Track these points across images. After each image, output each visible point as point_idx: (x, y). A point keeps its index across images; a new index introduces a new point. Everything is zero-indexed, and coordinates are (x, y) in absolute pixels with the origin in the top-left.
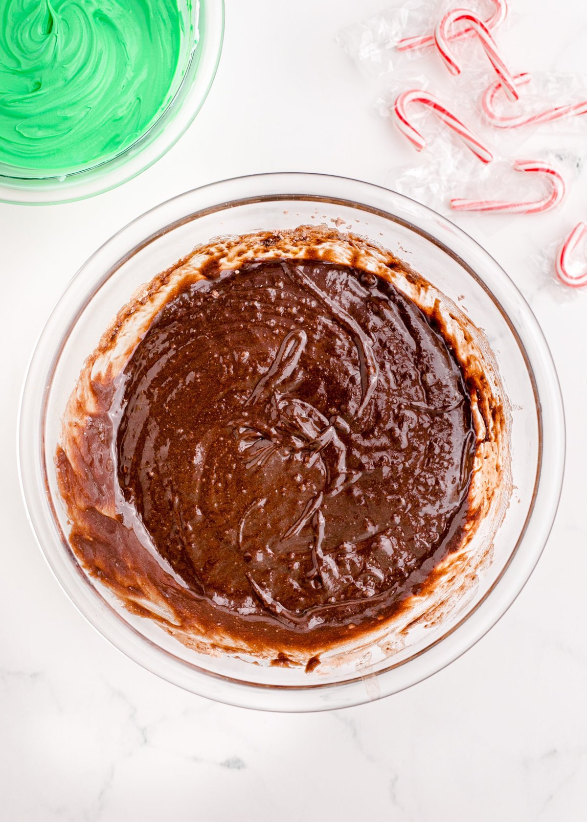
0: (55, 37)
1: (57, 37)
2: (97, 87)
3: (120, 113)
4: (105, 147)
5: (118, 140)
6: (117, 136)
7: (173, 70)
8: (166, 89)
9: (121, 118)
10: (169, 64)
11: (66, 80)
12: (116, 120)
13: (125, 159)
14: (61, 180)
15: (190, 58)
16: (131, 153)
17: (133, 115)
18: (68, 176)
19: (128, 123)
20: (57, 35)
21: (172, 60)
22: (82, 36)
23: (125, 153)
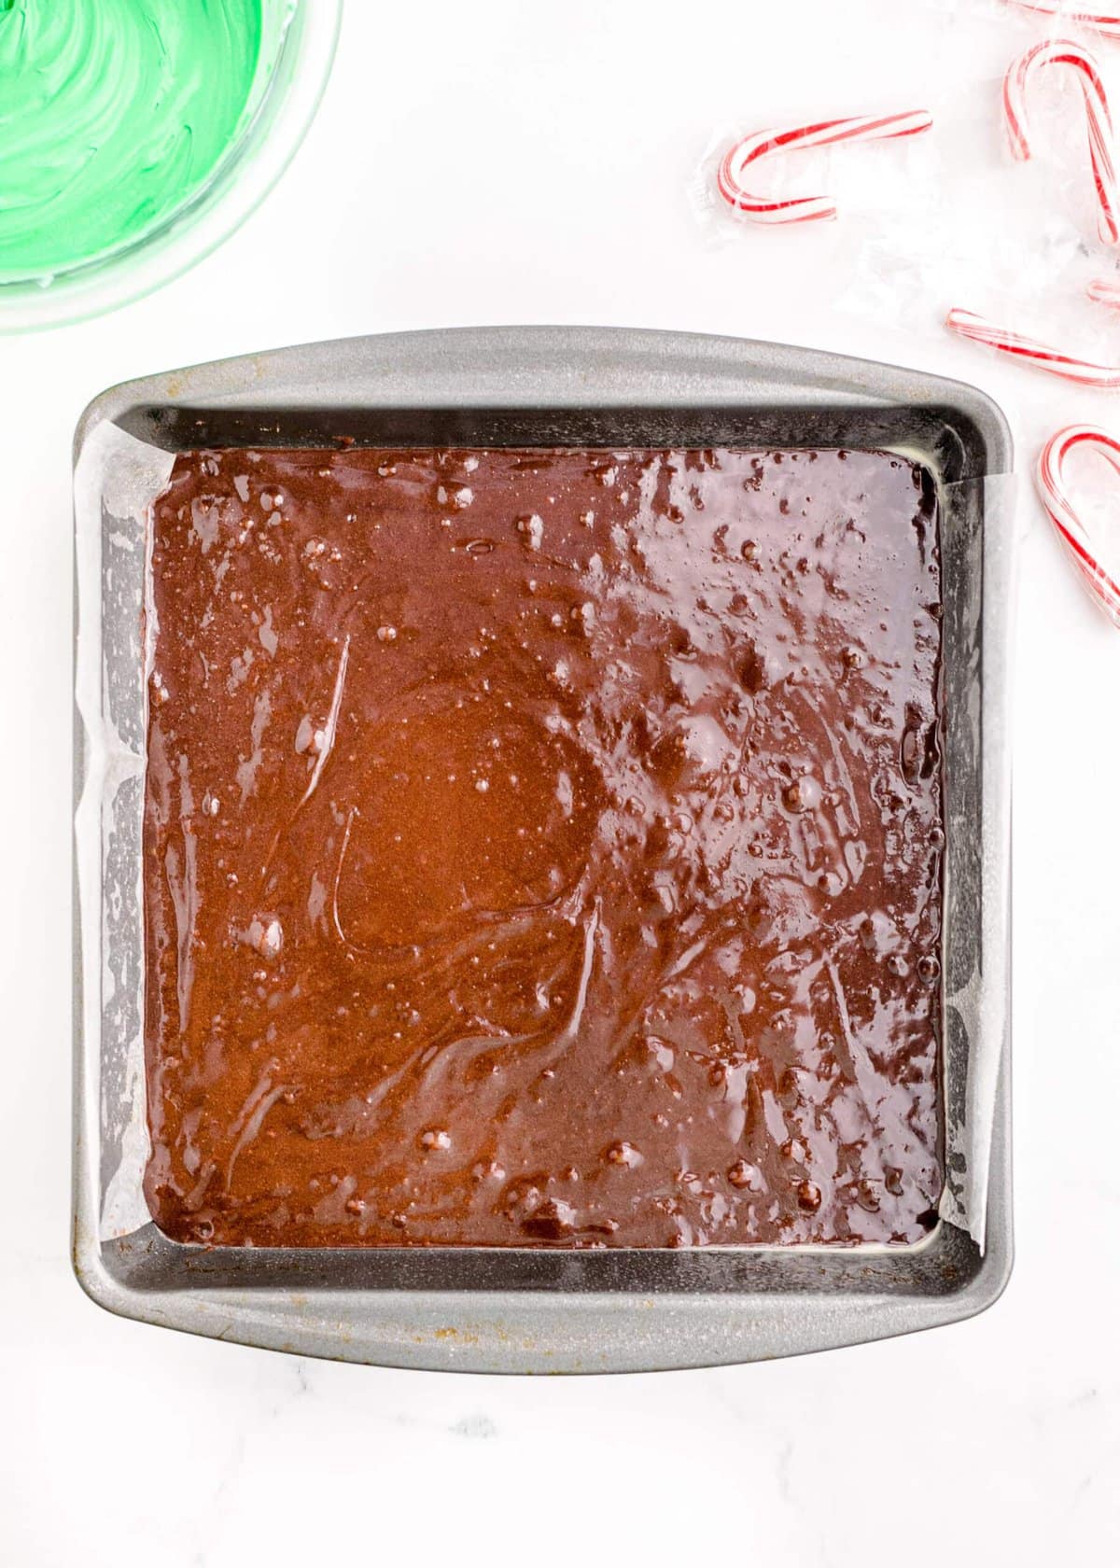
0: (20, 16)
1: (24, 14)
2: (107, 107)
3: (154, 156)
4: (128, 223)
5: (150, 208)
6: (150, 200)
7: (250, 69)
8: (240, 104)
9: (156, 165)
10: (243, 57)
11: (45, 98)
12: (147, 170)
13: (163, 240)
14: (44, 284)
15: (282, 39)
16: (176, 229)
17: (178, 159)
18: (60, 277)
19: (168, 175)
20: (25, 11)
21: (247, 50)
22: (73, 12)
23: (164, 230)
